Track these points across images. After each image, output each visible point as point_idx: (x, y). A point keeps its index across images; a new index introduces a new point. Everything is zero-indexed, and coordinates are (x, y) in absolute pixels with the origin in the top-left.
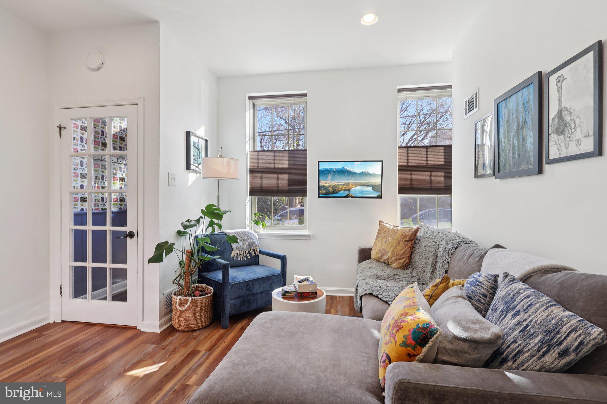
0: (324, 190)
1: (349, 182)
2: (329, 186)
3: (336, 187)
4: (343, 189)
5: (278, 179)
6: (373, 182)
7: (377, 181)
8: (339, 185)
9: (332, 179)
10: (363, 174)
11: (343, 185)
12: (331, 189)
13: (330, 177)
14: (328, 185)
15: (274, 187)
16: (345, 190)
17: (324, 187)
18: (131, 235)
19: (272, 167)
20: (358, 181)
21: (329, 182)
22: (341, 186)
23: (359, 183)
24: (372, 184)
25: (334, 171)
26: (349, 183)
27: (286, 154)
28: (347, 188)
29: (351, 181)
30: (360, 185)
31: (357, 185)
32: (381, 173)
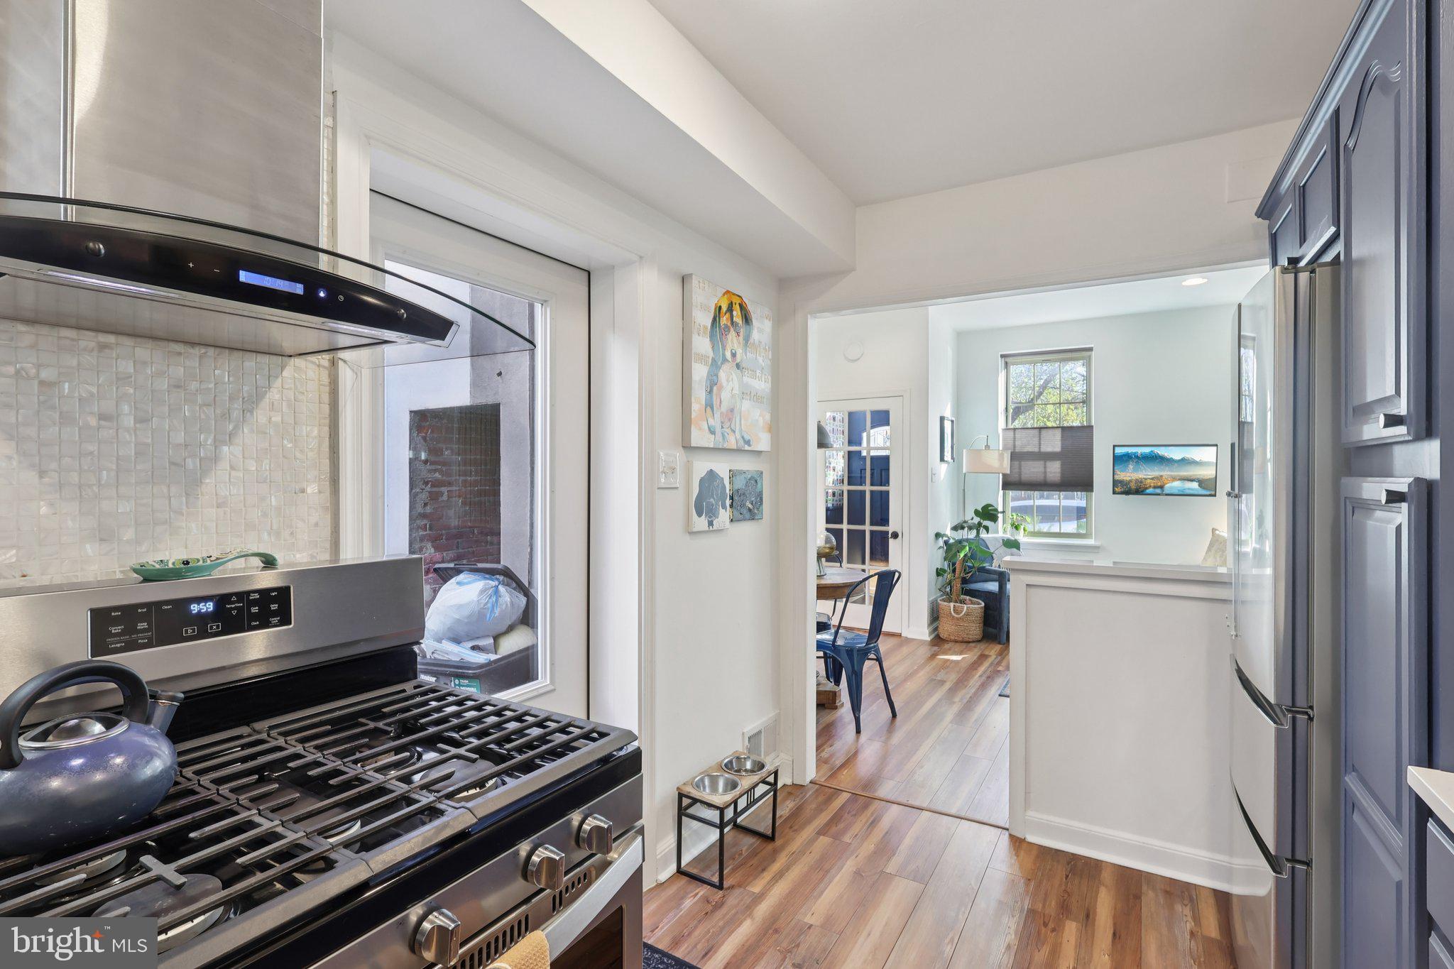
0: (1123, 487)
1: (1161, 474)
2: (1130, 481)
3: (1141, 482)
4: (1152, 485)
5: (1045, 467)
6: (1200, 475)
7: (1208, 473)
8: (1146, 479)
9: (1135, 470)
10: (1184, 462)
11: (1152, 479)
12: (1133, 486)
13: (1131, 467)
14: (1128, 479)
15: (1040, 478)
16: (1155, 487)
17: (1121, 482)
18: (895, 535)
19: (1036, 450)
20: (1176, 473)
21: (1130, 474)
22: (1149, 481)
23: (1179, 476)
24: (1198, 477)
25: (1137, 457)
26: (1161, 476)
27: (1058, 433)
28: (1159, 484)
29: (1165, 472)
30: (1179, 480)
31: (1174, 479)
32: (1215, 461)
